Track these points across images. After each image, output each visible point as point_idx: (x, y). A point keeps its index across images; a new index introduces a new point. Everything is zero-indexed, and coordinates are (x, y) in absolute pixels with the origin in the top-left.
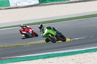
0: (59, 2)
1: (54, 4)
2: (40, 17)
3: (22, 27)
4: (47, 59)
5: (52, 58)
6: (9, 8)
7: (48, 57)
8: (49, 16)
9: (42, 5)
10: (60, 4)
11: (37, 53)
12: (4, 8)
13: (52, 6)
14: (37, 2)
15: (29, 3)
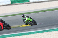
0: (23, 3)
1: (20, 4)
2: (11, 12)
4: (15, 37)
5: (19, 36)
7: (16, 35)
9: (13, 5)
10: (24, 4)
13: (19, 5)
14: (10, 3)
15: (5, 3)
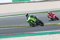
3: (49, 13)
6: (30, 2)
8: (54, 8)
11: (46, 31)
12: (26, 2)
